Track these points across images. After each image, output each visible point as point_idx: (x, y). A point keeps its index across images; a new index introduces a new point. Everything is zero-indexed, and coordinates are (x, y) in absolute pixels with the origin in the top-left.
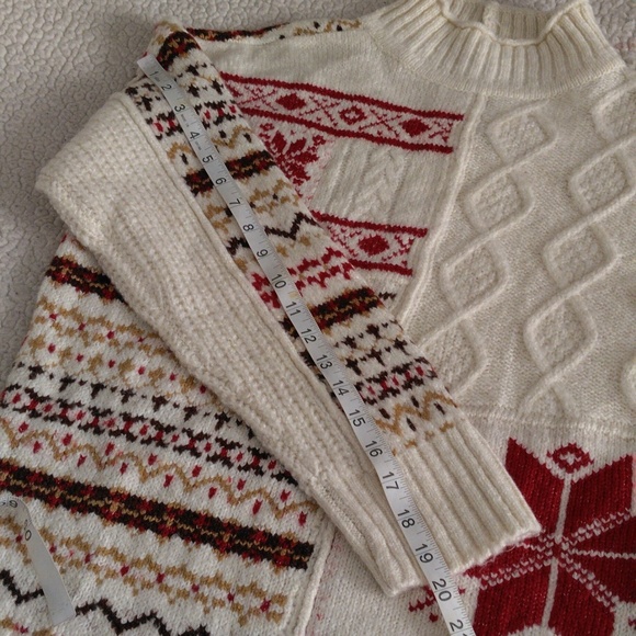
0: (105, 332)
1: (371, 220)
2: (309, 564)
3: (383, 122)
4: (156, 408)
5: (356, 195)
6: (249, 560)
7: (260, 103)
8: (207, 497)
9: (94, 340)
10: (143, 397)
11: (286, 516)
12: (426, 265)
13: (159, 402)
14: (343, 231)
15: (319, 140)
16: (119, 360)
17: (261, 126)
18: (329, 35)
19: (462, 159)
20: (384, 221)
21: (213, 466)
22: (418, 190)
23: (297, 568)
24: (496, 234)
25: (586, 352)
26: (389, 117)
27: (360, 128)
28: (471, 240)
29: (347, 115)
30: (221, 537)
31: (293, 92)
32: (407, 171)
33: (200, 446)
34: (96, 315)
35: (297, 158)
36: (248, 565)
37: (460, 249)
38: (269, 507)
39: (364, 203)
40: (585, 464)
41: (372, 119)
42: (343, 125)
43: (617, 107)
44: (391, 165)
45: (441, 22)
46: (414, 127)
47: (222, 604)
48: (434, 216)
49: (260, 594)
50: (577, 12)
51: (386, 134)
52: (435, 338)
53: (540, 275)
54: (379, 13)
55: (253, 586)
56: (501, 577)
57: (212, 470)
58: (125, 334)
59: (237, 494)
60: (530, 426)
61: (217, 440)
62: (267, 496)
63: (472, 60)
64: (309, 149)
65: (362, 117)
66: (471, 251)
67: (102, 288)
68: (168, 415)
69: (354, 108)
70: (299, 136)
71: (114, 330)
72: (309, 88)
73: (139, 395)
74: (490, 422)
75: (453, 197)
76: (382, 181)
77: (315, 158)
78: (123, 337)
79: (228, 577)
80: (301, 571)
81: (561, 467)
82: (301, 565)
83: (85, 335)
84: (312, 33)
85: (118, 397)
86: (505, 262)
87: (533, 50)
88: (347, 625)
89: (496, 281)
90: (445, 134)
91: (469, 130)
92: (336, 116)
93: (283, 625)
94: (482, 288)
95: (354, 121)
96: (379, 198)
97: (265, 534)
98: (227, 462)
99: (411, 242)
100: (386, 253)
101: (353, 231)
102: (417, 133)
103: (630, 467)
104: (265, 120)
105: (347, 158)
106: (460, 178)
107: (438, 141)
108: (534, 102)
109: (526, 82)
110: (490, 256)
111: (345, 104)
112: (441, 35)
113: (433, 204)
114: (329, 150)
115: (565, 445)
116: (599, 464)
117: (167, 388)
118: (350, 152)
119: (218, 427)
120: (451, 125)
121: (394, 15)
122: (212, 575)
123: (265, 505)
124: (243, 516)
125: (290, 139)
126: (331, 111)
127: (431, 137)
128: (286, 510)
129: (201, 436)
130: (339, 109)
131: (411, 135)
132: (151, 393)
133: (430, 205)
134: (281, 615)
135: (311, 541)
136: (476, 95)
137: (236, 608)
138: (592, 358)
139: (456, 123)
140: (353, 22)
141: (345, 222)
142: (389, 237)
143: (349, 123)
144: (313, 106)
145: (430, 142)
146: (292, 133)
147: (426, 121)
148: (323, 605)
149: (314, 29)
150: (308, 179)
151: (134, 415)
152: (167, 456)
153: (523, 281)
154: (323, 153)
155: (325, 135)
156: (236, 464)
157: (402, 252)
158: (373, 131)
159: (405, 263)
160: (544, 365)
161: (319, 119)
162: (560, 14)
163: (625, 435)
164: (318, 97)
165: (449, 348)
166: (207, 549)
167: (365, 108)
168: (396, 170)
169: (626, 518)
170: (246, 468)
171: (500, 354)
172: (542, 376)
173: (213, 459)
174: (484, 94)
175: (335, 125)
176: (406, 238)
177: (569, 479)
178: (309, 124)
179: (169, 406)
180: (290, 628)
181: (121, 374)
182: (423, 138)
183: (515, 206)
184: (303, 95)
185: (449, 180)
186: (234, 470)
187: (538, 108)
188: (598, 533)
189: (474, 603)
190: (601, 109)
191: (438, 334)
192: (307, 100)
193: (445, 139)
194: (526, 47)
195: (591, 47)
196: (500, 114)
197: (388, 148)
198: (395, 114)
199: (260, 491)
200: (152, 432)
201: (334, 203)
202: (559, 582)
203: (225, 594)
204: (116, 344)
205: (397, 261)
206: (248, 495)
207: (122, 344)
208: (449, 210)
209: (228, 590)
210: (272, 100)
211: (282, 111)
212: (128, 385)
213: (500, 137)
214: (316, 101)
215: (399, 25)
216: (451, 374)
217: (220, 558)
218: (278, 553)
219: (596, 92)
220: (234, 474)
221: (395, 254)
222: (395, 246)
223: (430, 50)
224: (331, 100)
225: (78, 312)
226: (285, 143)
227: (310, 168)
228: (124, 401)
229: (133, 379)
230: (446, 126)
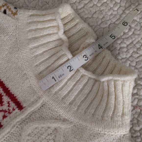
45: (54, 38)
50: (120, 84)
54: (31, 12)
90: (7, 114)
108: (65, 121)
109: (71, 104)
112: (51, 46)
120: (14, 110)
121: (36, 19)
136: (39, 98)
140: (14, 11)
162: (110, 78)
174: (44, 99)
187: (63, 127)
194: (90, 79)
195: (115, 109)
196: (42, 119)
213: (29, 135)
215: (33, 27)
223: (40, 52)
230: (11, 109)
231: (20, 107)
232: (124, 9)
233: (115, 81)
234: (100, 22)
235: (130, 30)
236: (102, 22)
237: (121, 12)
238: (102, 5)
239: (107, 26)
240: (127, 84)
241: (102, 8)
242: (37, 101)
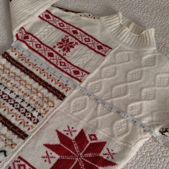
0: (8, 72)
1: (79, 67)
2: (25, 139)
3: (93, 44)
4: (10, 93)
5: (78, 59)
6: (13, 134)
7: (68, 30)
8: (11, 117)
9: (5, 73)
10: (9, 89)
11: (26, 127)
12: (85, 81)
13: (12, 92)
14: (71, 67)
15: (76, 43)
16: (8, 79)
17: (65, 36)
18: (91, 19)
19: (106, 59)
20: (81, 67)
21: (16, 110)
22: (93, 63)
23: (23, 139)
24: (105, 79)
25: (109, 114)
26: (95, 43)
27: (87, 44)
28: (98, 79)
29: (86, 40)
30: (10, 126)
31: (77, 30)
32: (93, 57)
33: (15, 105)
34: (8, 68)
35: (70, 46)
36: (13, 135)
37: (95, 80)
38: (23, 124)
39: (79, 62)
40: (95, 140)
41: (91, 42)
42: (84, 42)
43: (149, 59)
44: (90, 55)
45: (118, 24)
46: (100, 48)
47: (3, 141)
48: (93, 70)
49: (12, 142)
50: (150, 32)
51: (93, 47)
52: (78, 99)
53: (110, 92)
54: (105, 17)
55: (11, 139)
56: (65, 157)
57: (15, 111)
58: (12, 74)
59: (18, 118)
60: (88, 127)
61: (20, 105)
62: (24, 121)
63: (121, 35)
64: (73, 45)
65: (89, 41)
66: (97, 81)
67: (12, 62)
68: (12, 96)
69: (88, 38)
70: (72, 41)
71: (10, 72)
72: (80, 30)
73: (8, 89)
74: (80, 123)
75: (100, 67)
76: (86, 58)
77: (73, 47)
78: (11, 74)
79: (7, 136)
80: (23, 140)
81: (90, 138)
82: (24, 139)
83: (3, 71)
84: (88, 17)
85: (4, 88)
86: (103, 87)
87: (137, 38)
88: (26, 155)
89: (99, 91)
90: (106, 52)
91: (111, 52)
92: (83, 39)
93: (13, 150)
94: (95, 91)
95: (87, 41)
96: (83, 62)
97: (20, 129)
98: (19, 111)
99: (85, 75)
100: (78, 75)
101: (73, 67)
102: (100, 49)
103: (105, 144)
104: (67, 35)
105: (81, 50)
106: (104, 63)
107: (103, 53)
108: (130, 51)
109: (131, 45)
110: (101, 84)
111: (87, 37)
112: (117, 27)
113: (94, 67)
114: (78, 47)
115: (93, 134)
116: (98, 141)
117: (15, 89)
118: (82, 48)
119: (21, 102)
120: (108, 50)
121: (108, 19)
122: (4, 134)
123: (23, 123)
124: (17, 123)
125: (70, 41)
126: (83, 37)
127: (102, 51)
128: (26, 126)
129: (17, 103)
130: (85, 37)
131: (98, 49)
132: (11, 89)
133: (93, 67)
134: (14, 148)
135: (28, 135)
136: (118, 45)
137: (6, 143)
138: (110, 116)
139: (110, 50)
140: (98, 17)
141: (72, 65)
142: (80, 72)
143: (85, 42)
144: (79, 35)
145: (101, 52)
146: (71, 40)
147: (103, 47)
148: (24, 149)
149: (88, 16)
150: (70, 52)
151: (5, 93)
152: (7, 104)
153: (105, 93)
154: (76, 47)
155: (78, 43)
156: (21, 112)
157: (82, 76)
158: (90, 45)
159: (81, 79)
160: (99, 114)
161: (79, 38)
163: (108, 137)
164: (82, 33)
165: (81, 102)
166: (6, 128)
167: (91, 39)
168: (90, 56)
169: (97, 155)
170: (23, 113)
171: (91, 108)
172: (97, 116)
173: (16, 109)
174: (120, 45)
175: (82, 41)
176: (84, 73)
177: (90, 142)
178: (76, 39)
179: (13, 93)
180: (14, 151)
181: (7, 83)
182: (100, 51)
183: (113, 74)
184: (78, 31)
185: (101, 63)
186: (20, 113)
187: (131, 52)
188: (90, 156)
189: (56, 161)
190: (145, 58)
191: (80, 98)
192: (79, 33)
193: (105, 53)
194: (136, 36)
195: (150, 42)
196: (121, 51)
197: (91, 50)
198: (97, 43)
199: (23, 120)
200: (7, 98)
201: (72, 60)
202: (76, 164)
203: (5, 139)
204: (9, 76)
205: (79, 78)
206: (20, 120)
207: (10, 76)
208: (97, 70)
209: (6, 138)
210: (71, 30)
211: (72, 34)
212: (7, 86)
213: (118, 57)
214: (81, 34)
215: (108, 21)
216: (78, 108)
217: (8, 131)
218: (20, 134)
219: (145, 53)
220: (19, 114)
221: (80, 76)
222: (81, 74)
223: (113, 30)
224: (84, 35)
225: (5, 66)
226: (69, 41)
227: (71, 50)
228: (5, 89)
229: (9, 85)
230: (107, 50)
231: (111, 48)
232: (142, 13)
233: (148, 32)
234: (134, 19)
235: (147, 19)
236: (135, 19)
237: (142, 14)
238: (133, 13)
239: (137, 19)
240: (152, 31)
241: (134, 14)
242: (117, 46)
